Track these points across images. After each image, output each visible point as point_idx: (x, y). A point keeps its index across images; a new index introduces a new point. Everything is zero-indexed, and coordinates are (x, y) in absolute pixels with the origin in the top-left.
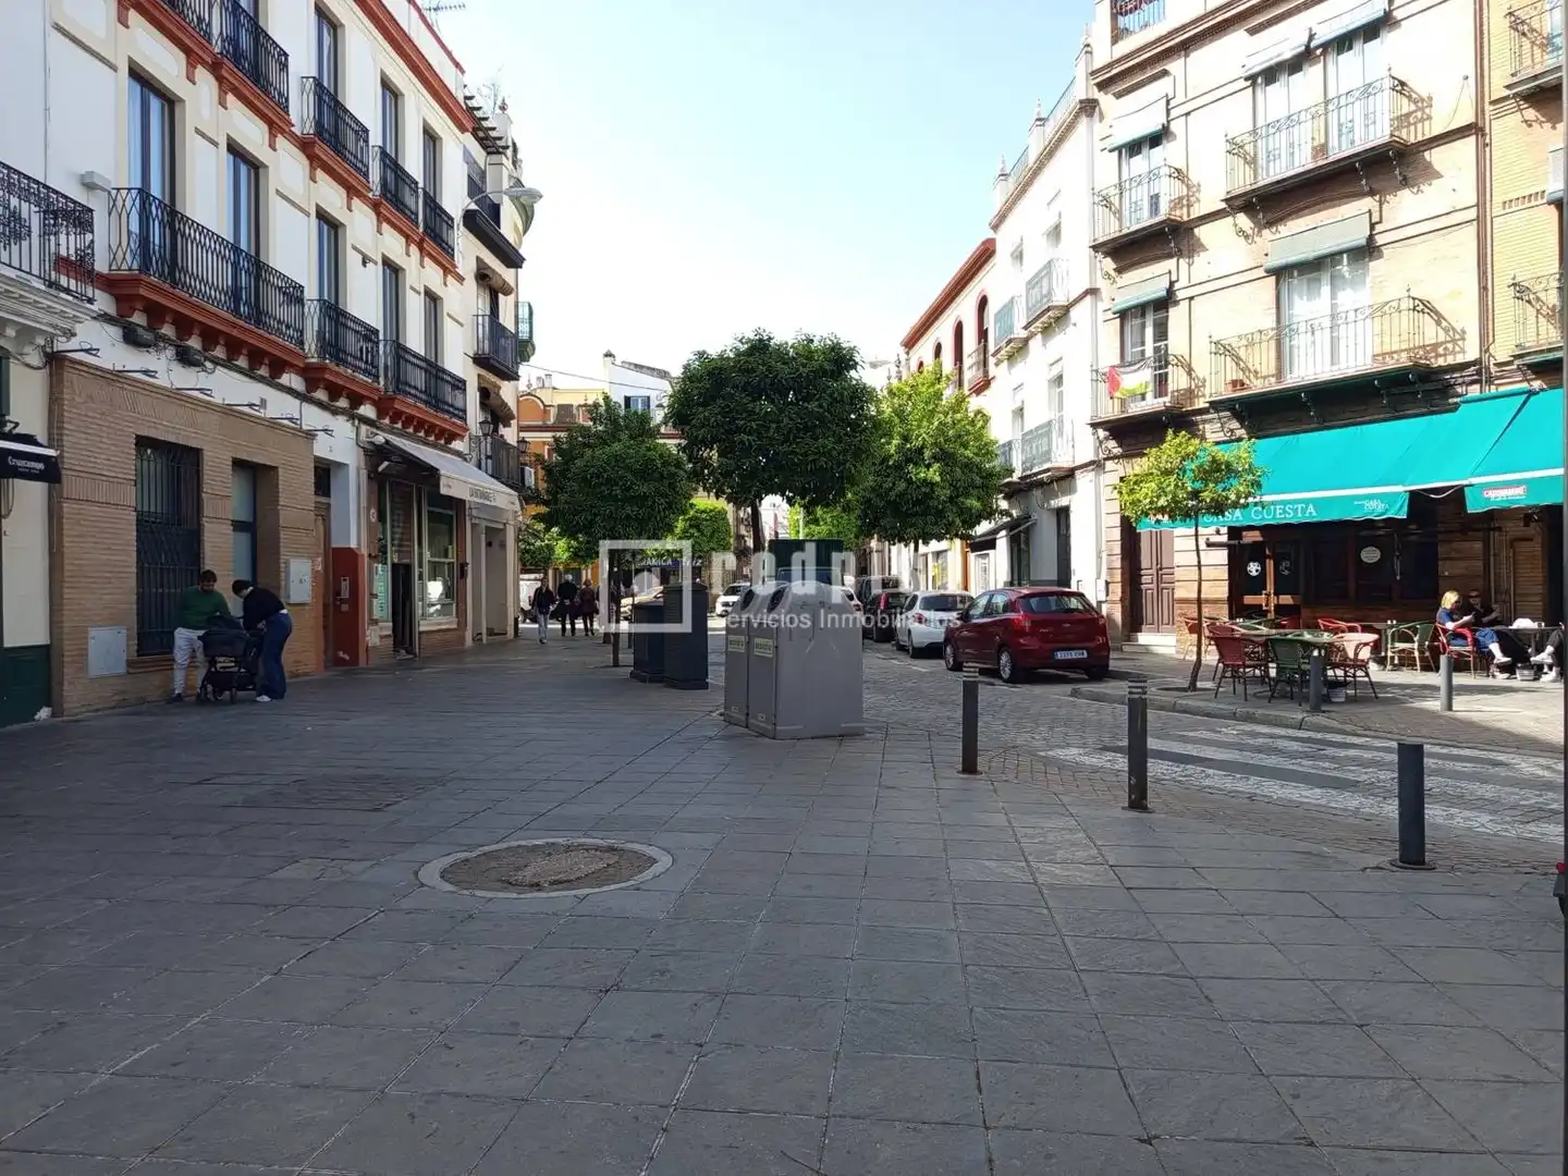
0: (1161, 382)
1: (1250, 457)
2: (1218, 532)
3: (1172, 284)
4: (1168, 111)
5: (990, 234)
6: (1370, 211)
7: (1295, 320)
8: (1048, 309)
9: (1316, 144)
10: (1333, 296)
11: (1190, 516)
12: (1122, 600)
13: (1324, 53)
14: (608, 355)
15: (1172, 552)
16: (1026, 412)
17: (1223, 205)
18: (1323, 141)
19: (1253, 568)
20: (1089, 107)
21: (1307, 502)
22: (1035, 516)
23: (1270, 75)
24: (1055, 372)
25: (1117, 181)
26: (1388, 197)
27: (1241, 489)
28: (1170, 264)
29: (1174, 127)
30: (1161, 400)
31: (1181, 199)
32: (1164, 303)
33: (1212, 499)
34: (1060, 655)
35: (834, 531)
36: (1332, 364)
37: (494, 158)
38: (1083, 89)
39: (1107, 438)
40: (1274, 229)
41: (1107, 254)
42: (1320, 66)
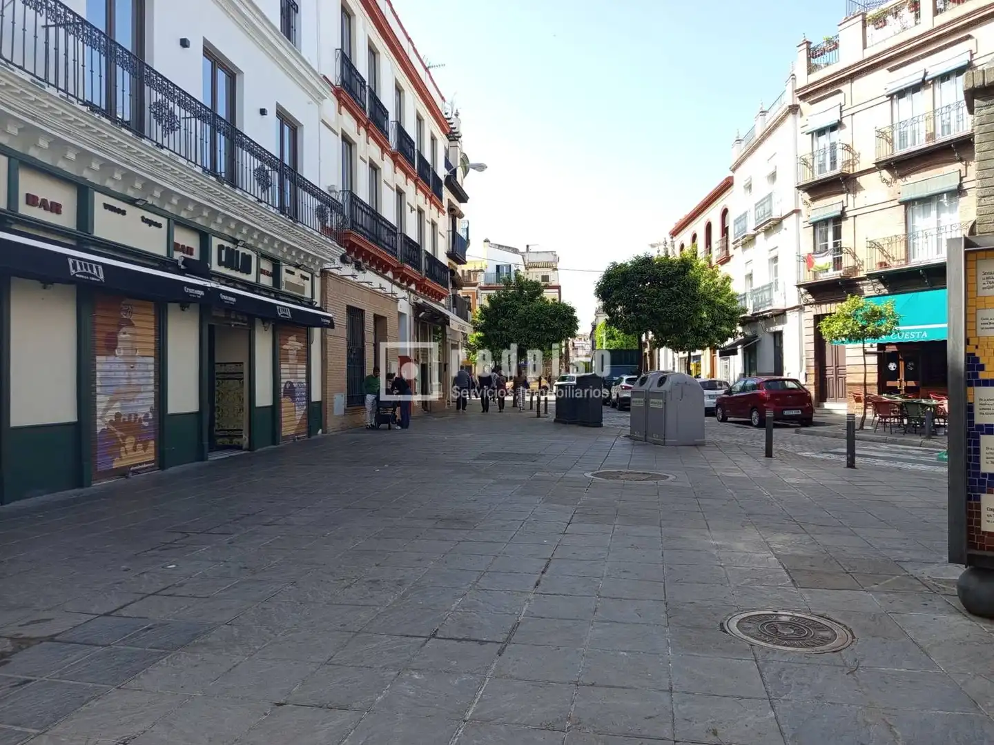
0: (837, 263)
1: (892, 309)
2: (871, 346)
3: (844, 208)
4: (841, 112)
5: (731, 174)
6: (960, 170)
7: (916, 230)
8: (770, 220)
9: (928, 132)
10: (938, 216)
11: (859, 339)
12: (815, 384)
13: (933, 83)
14: (487, 241)
15: (844, 357)
16: (754, 276)
17: (874, 166)
18: (932, 131)
19: (892, 366)
20: (794, 109)
21: (923, 330)
22: (760, 336)
23: (901, 94)
24: (773, 254)
25: (811, 152)
26: (970, 163)
27: (888, 325)
28: (843, 197)
29: (844, 121)
30: (838, 272)
31: (849, 161)
32: (838, 220)
33: (873, 331)
34: (786, 413)
35: (624, 343)
36: (938, 253)
37: (453, 143)
38: (789, 99)
39: (806, 293)
40: (904, 179)
41: (805, 191)
42: (931, 89)
